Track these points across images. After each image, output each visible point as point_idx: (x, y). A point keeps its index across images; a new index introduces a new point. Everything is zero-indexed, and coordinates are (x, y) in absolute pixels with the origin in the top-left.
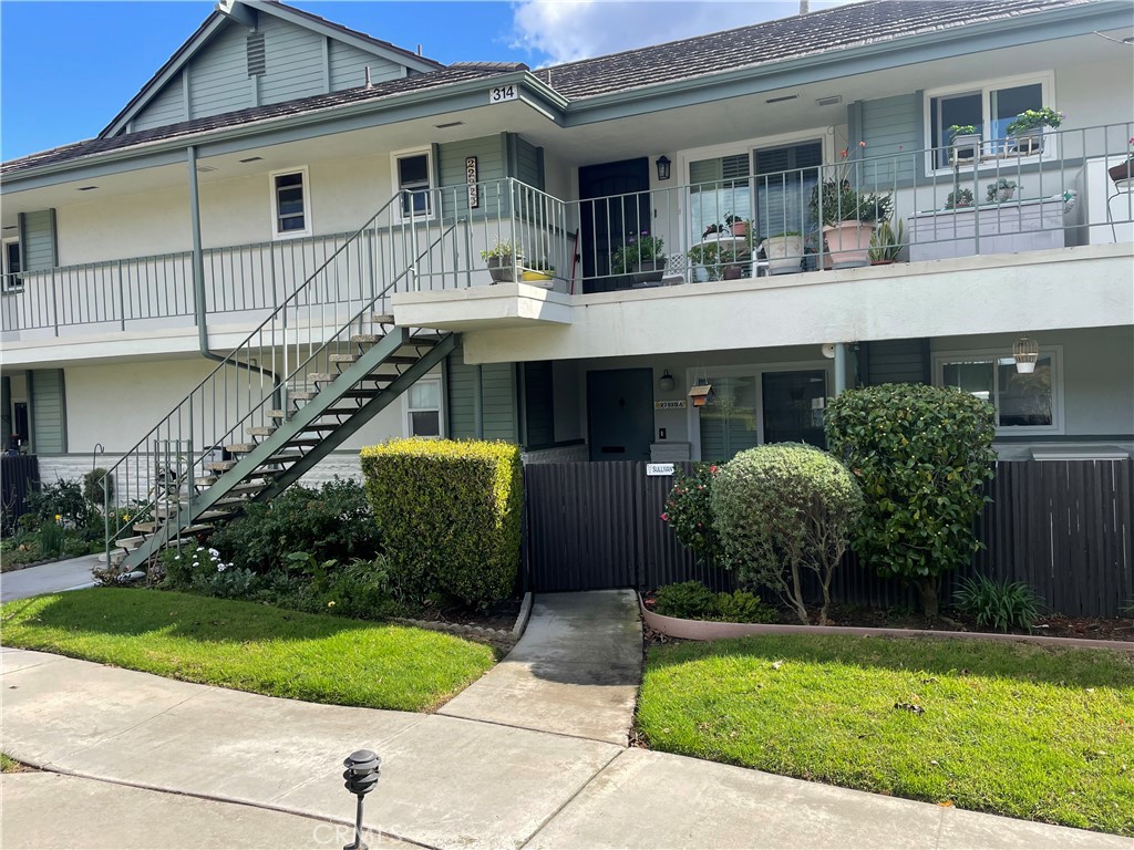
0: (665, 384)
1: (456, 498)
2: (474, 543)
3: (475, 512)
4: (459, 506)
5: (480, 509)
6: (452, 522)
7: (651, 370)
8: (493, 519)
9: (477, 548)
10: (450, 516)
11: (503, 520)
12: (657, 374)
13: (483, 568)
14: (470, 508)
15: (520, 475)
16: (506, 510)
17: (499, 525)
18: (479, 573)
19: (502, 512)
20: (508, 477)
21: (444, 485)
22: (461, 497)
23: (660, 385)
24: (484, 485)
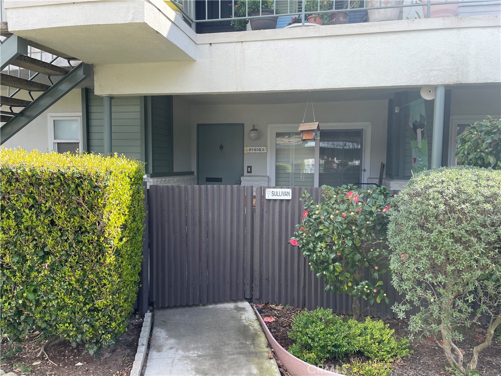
0: (253, 134)
1: (52, 223)
2: (77, 281)
3: (79, 242)
4: (56, 234)
5: (85, 238)
6: (48, 253)
7: (243, 125)
8: (102, 251)
9: (82, 285)
10: (45, 245)
11: (118, 253)
12: (247, 129)
13: (89, 310)
14: (71, 237)
15: (143, 196)
16: (121, 240)
17: (110, 259)
18: (84, 316)
19: (115, 243)
20: (126, 198)
21: (35, 206)
22: (59, 222)
23: (249, 135)
24: (91, 208)
